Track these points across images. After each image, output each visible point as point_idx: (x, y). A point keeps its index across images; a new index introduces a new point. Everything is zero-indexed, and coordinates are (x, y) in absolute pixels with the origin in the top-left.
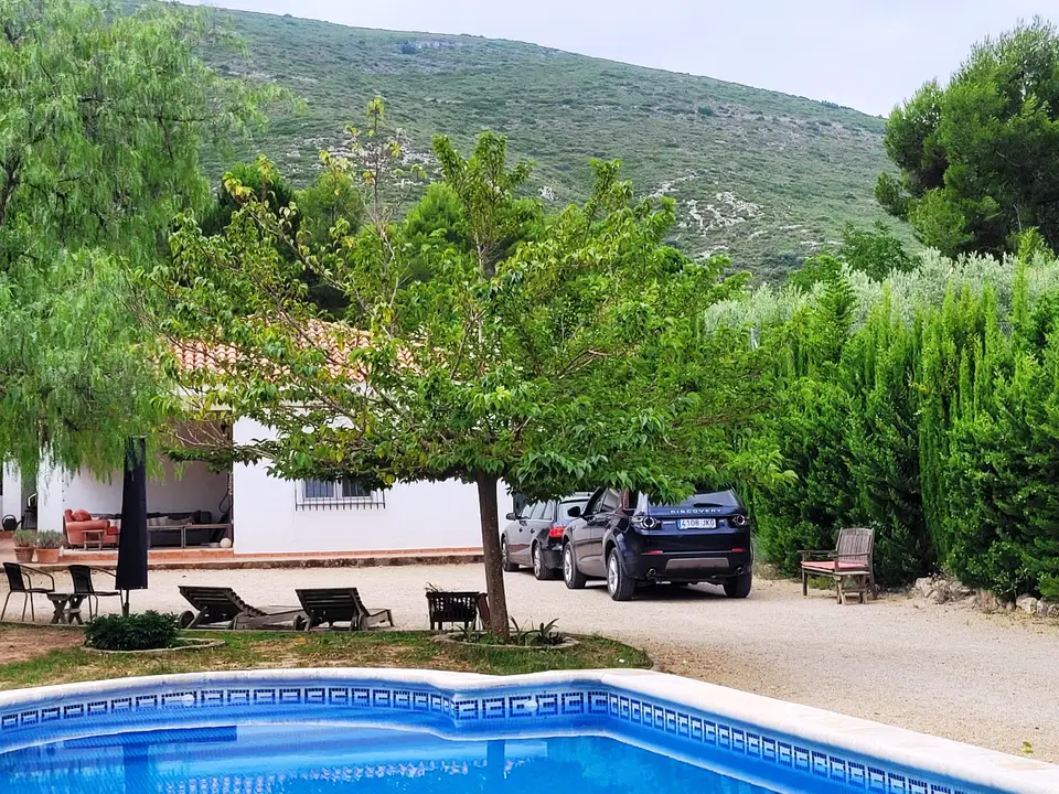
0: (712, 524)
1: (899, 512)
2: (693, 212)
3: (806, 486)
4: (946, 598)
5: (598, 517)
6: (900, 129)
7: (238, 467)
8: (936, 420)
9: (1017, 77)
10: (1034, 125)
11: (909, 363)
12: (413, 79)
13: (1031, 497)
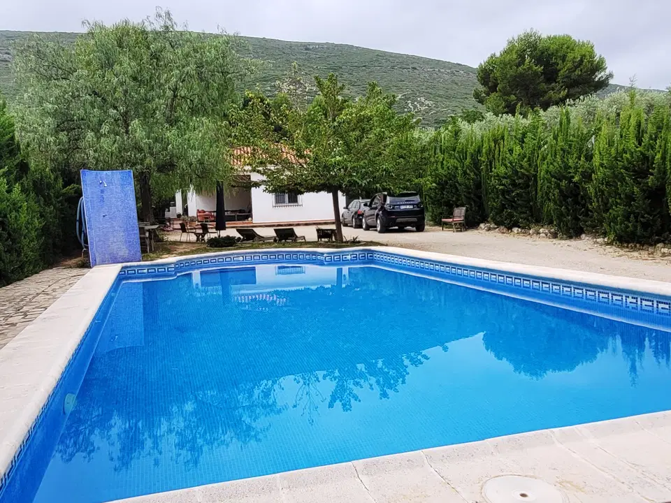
0: (412, 207)
1: (475, 201)
2: (410, 104)
3: (444, 194)
4: (489, 229)
5: (373, 206)
6: (482, 71)
7: (253, 189)
8: (487, 170)
9: (524, 51)
10: (530, 68)
11: (479, 151)
12: (309, 59)
13: (517, 194)
